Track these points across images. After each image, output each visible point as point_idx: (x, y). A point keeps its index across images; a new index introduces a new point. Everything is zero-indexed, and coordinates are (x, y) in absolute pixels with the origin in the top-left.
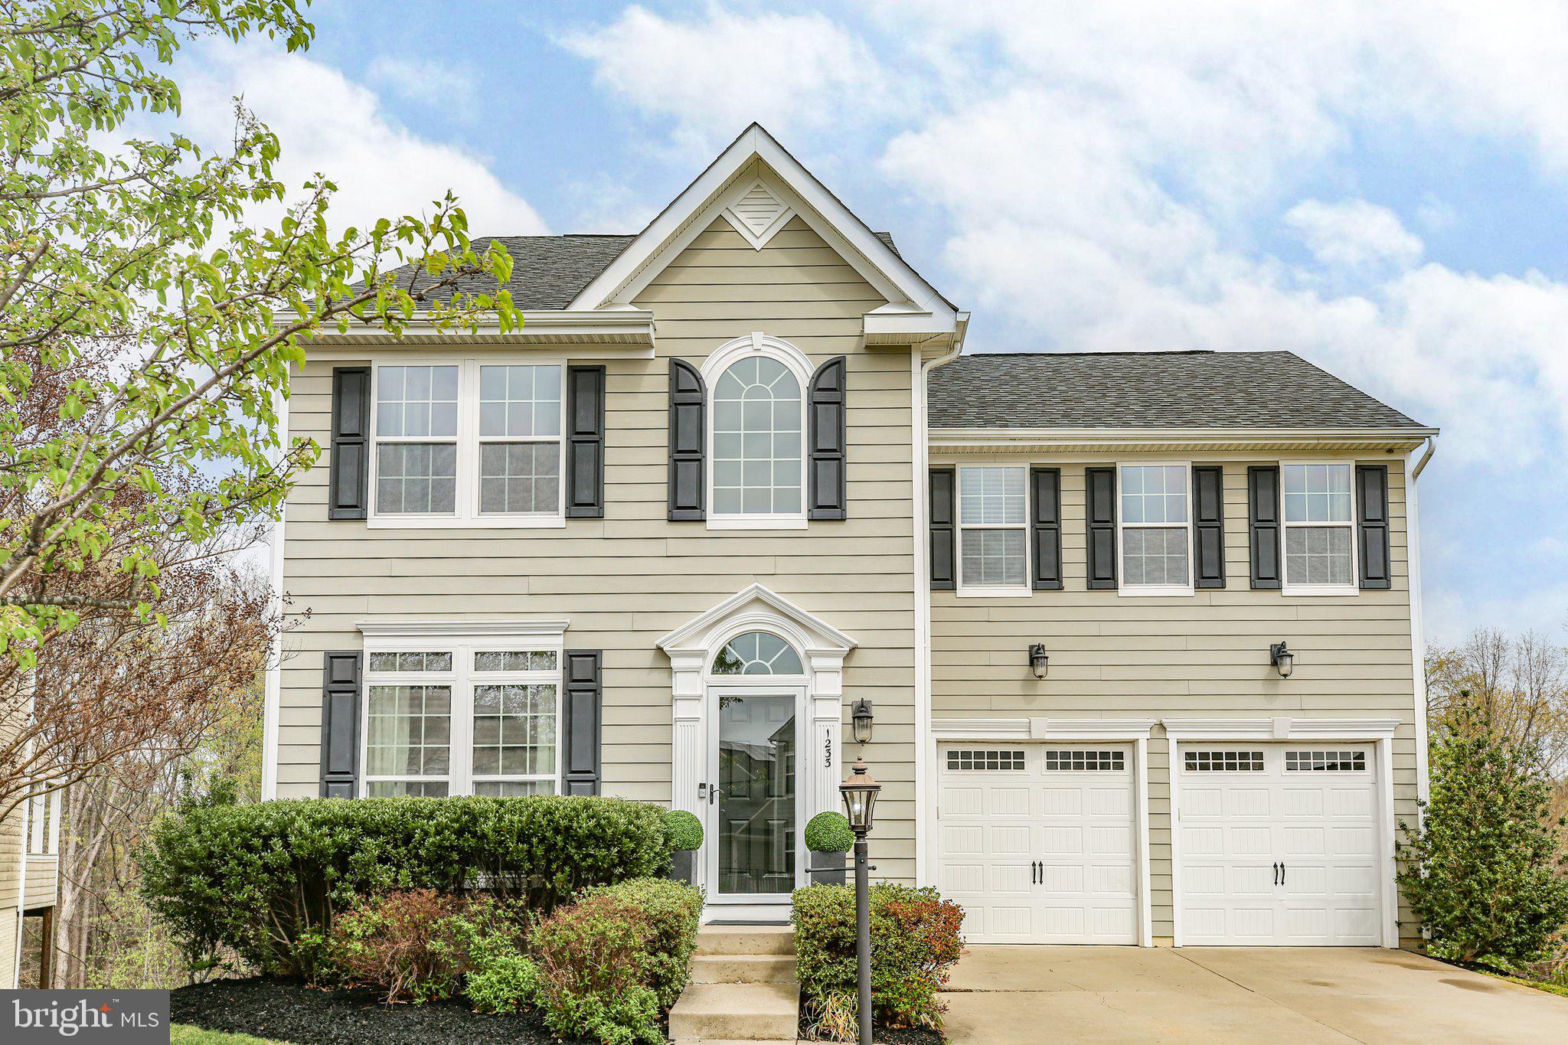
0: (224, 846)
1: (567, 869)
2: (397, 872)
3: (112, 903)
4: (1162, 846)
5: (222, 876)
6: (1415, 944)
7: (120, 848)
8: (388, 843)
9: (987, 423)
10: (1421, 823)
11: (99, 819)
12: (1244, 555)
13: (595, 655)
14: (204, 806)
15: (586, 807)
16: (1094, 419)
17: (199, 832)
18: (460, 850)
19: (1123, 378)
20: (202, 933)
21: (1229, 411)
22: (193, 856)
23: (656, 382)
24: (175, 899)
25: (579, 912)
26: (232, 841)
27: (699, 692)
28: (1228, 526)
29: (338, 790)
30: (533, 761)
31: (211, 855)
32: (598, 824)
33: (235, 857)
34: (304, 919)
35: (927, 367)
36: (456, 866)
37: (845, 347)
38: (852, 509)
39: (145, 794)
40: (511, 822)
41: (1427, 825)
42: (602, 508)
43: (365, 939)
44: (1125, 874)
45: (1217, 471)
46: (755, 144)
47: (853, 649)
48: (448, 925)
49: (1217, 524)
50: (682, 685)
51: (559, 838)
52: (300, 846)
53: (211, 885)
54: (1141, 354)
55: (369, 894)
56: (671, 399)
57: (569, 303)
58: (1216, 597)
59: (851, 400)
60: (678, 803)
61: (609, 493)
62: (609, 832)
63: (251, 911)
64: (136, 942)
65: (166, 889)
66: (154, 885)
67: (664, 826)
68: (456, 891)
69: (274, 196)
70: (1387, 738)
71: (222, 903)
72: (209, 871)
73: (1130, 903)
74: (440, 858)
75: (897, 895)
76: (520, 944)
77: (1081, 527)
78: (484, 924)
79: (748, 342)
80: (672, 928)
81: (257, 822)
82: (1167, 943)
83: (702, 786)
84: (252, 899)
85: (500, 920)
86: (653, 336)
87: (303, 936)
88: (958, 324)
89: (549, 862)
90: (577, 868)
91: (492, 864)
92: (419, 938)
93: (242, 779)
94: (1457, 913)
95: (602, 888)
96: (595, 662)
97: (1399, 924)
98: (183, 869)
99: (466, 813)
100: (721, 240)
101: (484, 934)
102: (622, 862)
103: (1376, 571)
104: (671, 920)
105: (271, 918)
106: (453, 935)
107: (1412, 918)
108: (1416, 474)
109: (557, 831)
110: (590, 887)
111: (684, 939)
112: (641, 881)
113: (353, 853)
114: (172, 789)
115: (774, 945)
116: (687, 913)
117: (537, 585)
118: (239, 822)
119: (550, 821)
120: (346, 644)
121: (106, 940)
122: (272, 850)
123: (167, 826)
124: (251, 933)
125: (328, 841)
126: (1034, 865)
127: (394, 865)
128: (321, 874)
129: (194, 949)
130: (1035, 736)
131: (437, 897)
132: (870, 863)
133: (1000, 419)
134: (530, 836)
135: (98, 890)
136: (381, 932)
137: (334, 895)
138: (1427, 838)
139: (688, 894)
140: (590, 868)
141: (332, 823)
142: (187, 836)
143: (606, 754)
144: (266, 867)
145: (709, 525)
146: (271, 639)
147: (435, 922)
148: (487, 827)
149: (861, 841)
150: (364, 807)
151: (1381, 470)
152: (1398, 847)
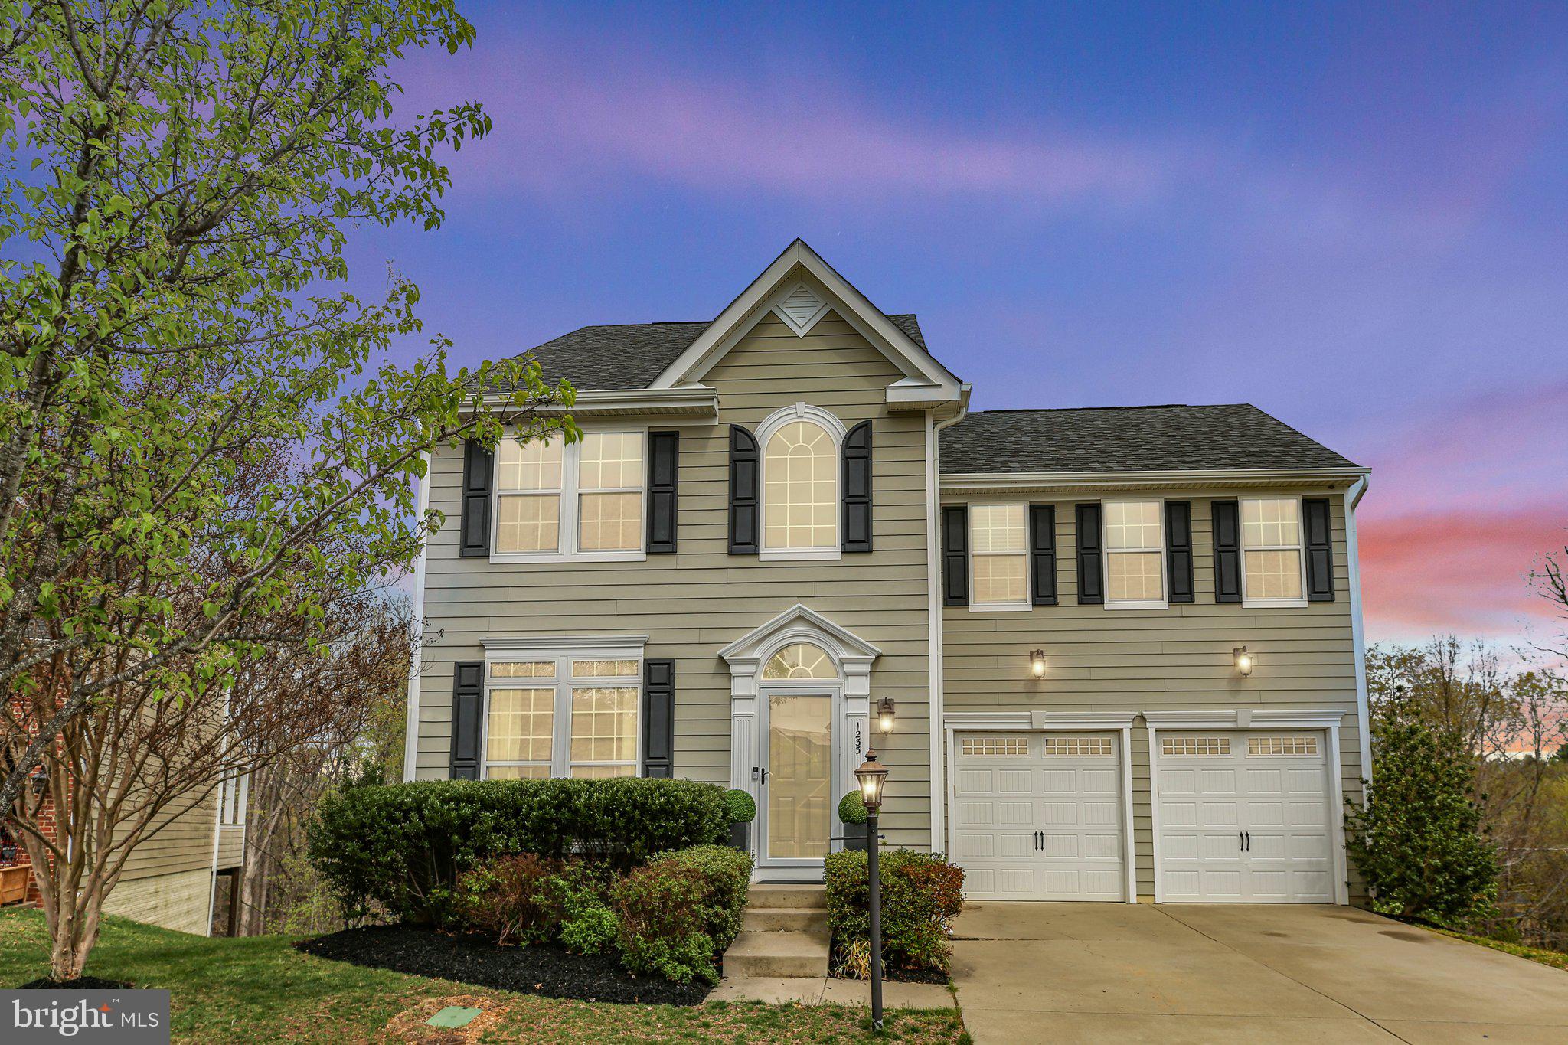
0: (373, 818)
1: (643, 837)
2: (508, 839)
3: (286, 864)
4: (1144, 819)
5: (371, 842)
6: (1362, 902)
7: (294, 819)
8: (501, 816)
9: (993, 469)
10: (1365, 798)
11: (278, 796)
12: (1210, 574)
13: (669, 664)
14: (359, 786)
15: (659, 787)
16: (1082, 464)
17: (354, 807)
18: (558, 822)
19: (1109, 429)
20: (354, 888)
21: (1196, 457)
22: (349, 826)
23: (720, 442)
24: (336, 860)
25: (651, 873)
26: (379, 814)
27: (753, 693)
28: (1196, 550)
29: (463, 773)
30: (619, 749)
31: (363, 826)
32: (668, 801)
33: (381, 827)
34: (435, 877)
35: (938, 427)
36: (555, 835)
37: (872, 413)
38: (877, 543)
39: (315, 775)
40: (598, 798)
41: (1370, 800)
42: (676, 545)
43: (482, 894)
44: (1113, 841)
45: (1185, 506)
46: (797, 256)
47: (879, 657)
48: (547, 882)
49: (1186, 549)
50: (739, 687)
51: (637, 812)
52: (432, 819)
53: (362, 850)
54: (1126, 408)
55: (486, 858)
56: (731, 457)
57: (651, 382)
58: (1187, 609)
59: (877, 456)
60: (736, 782)
61: (682, 533)
62: (677, 807)
63: (394, 870)
64: (305, 897)
65: (330, 852)
66: (318, 849)
67: (723, 802)
68: (555, 855)
69: (415, 328)
70: (1335, 727)
71: (372, 864)
72: (361, 838)
73: (1117, 866)
74: (542, 829)
75: (911, 859)
76: (604, 898)
77: (1072, 553)
78: (576, 882)
79: (793, 411)
80: (725, 885)
81: (399, 799)
82: (1149, 900)
83: (756, 769)
84: (394, 860)
85: (590, 879)
86: (716, 407)
87: (433, 891)
88: (962, 393)
89: (629, 832)
90: (651, 837)
91: (584, 833)
92: (524, 893)
93: (390, 763)
94: (1395, 875)
95: (671, 853)
96: (669, 668)
97: (1348, 884)
98: (340, 836)
99: (563, 792)
100: (773, 330)
101: (576, 890)
102: (687, 832)
103: (1321, 586)
104: (725, 879)
105: (409, 877)
106: (550, 890)
107: (1358, 879)
108: (1354, 506)
109: (635, 806)
110: (661, 852)
111: (735, 894)
112: (703, 848)
113: (473, 824)
114: (336, 771)
115: (811, 900)
116: (738, 873)
117: (623, 607)
118: (385, 799)
119: (629, 798)
120: (471, 656)
121: (281, 895)
122: (411, 821)
123: (330, 802)
124: (393, 889)
125: (454, 814)
126: (1036, 834)
127: (505, 833)
128: (449, 841)
129: (349, 902)
130: (1036, 726)
131: (538, 860)
132: (880, 833)
133: (1006, 465)
134: (613, 811)
135: (276, 853)
136: (494, 888)
137: (458, 858)
138: (1370, 811)
139: (741, 858)
140: (661, 837)
141: (457, 800)
142: (344, 810)
143: (678, 744)
144: (405, 836)
145: (761, 558)
146: (411, 655)
147: (537, 880)
148: (579, 803)
149: (872, 816)
150: (483, 787)
151: (1324, 503)
152: (1346, 818)
